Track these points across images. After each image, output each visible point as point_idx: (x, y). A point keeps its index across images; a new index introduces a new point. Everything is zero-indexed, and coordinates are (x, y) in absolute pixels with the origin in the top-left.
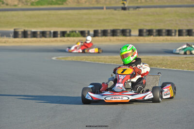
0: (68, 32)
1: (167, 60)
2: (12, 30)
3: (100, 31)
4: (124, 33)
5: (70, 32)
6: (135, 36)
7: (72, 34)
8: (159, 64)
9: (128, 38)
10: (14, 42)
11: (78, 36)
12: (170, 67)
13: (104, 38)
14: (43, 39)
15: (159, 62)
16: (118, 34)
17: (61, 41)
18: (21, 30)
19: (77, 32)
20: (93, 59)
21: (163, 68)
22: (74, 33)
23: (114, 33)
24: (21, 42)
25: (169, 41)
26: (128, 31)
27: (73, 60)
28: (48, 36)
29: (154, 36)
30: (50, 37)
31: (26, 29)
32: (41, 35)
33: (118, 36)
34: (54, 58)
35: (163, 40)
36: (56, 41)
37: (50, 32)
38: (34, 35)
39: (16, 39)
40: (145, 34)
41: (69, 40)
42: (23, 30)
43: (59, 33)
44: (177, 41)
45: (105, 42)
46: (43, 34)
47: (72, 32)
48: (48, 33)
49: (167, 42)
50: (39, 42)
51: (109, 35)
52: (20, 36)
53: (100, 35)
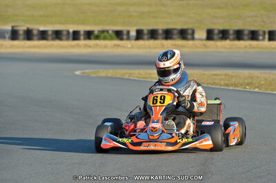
0: (96, 33)
1: (258, 77)
2: (9, 28)
3: (145, 32)
4: (184, 34)
5: (99, 31)
6: (201, 40)
7: (102, 36)
8: (248, 84)
9: (191, 42)
10: (12, 47)
11: (111, 39)
12: (267, 90)
13: (152, 42)
14: (57, 42)
15: (247, 81)
16: (175, 37)
17: (86, 46)
18: (22, 28)
19: (110, 32)
20: (140, 74)
21: (256, 90)
22: (106, 33)
23: (168, 34)
24: (23, 47)
25: (253, 48)
26: (190, 31)
27: (109, 75)
28: (64, 37)
29: (231, 40)
30: (68, 39)
31: (31, 26)
32: (54, 36)
33: (174, 39)
34: (78, 73)
35: (246, 47)
36: (78, 46)
37: (68, 32)
38: (43, 35)
39: (16, 43)
40: (216, 37)
41: (97, 45)
42: (25, 28)
43: (82, 33)
44: (267, 48)
45: (155, 48)
46: (58, 35)
47: (103, 32)
48: (65, 33)
49: (251, 50)
50: (51, 46)
51: (160, 37)
52: (21, 37)
53: (146, 37)
